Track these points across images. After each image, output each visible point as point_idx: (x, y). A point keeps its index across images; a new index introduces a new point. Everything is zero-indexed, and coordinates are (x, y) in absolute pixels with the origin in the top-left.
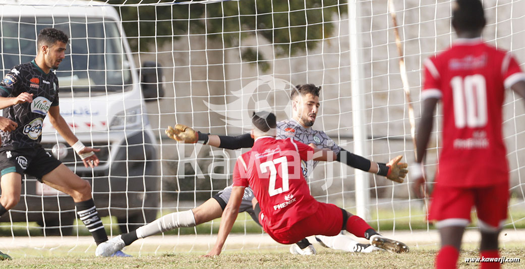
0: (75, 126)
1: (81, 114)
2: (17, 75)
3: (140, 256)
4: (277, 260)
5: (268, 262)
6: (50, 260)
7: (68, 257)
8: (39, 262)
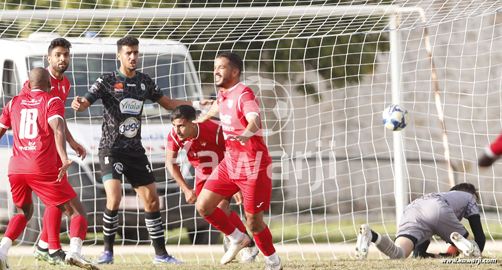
0: (152, 149)
1: (156, 138)
2: (100, 82)
3: (207, 262)
4: (327, 266)
5: (319, 268)
6: (129, 266)
7: (145, 263)
8: (119, 267)
